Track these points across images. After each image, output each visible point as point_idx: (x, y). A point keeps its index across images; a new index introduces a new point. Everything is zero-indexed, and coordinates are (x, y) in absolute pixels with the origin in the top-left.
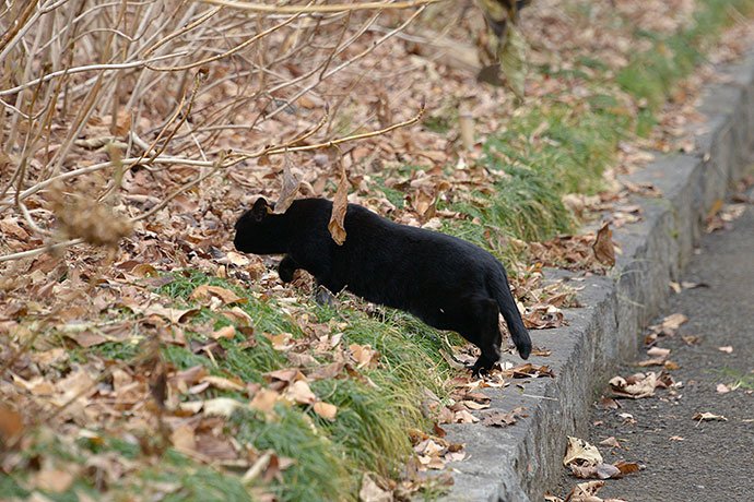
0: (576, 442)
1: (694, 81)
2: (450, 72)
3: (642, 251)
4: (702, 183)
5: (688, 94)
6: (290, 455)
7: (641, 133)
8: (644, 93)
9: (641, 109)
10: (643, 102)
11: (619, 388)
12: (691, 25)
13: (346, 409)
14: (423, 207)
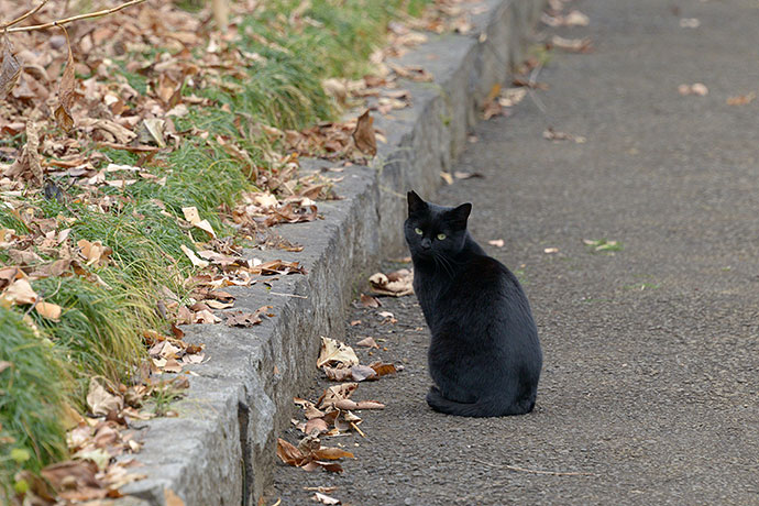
0: (330, 343)
3: (408, 139)
4: (479, 66)
6: (6, 357)
11: (380, 286)
13: (71, 310)
14: (167, 93)
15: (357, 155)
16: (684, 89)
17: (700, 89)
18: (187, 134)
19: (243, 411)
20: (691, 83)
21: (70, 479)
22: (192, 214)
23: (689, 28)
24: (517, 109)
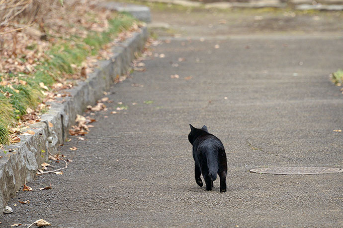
0: (79, 116)
1: (109, 45)
2: (31, 37)
3: (94, 78)
5: (107, 48)
6: (12, 93)
7: (93, 54)
8: (93, 45)
9: (92, 50)
10: (93, 47)
11: (90, 109)
12: (107, 31)
13: (21, 91)
14: (31, 61)
15: (82, 78)
16: (172, 77)
17: (177, 76)
18: (38, 69)
19: (62, 116)
20: (174, 75)
21: (28, 118)
22: (42, 85)
23: (175, 67)
24: (124, 81)
